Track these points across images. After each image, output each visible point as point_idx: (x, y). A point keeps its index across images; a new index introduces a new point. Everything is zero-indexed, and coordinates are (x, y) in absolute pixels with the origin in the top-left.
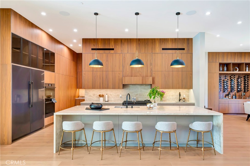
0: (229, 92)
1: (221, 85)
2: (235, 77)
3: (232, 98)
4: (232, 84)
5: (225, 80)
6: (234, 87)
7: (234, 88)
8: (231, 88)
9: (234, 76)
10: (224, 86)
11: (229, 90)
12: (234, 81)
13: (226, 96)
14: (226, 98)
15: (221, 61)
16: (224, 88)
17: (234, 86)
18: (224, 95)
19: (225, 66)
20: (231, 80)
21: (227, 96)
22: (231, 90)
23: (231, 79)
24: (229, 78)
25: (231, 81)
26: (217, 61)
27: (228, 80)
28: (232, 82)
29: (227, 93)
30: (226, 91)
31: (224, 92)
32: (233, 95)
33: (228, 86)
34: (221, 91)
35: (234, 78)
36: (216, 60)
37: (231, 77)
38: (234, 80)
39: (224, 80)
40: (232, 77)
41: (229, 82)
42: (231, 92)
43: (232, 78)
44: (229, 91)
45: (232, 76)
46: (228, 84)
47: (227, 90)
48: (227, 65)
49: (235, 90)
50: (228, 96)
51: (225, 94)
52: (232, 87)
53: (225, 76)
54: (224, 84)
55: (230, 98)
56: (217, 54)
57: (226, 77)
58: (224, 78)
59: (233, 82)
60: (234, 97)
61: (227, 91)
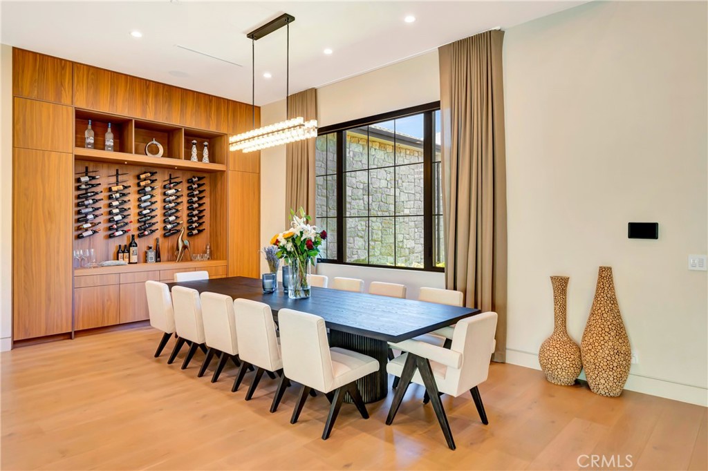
0: (133, 236)
1: (98, 209)
2: (154, 178)
3: (146, 261)
4: (143, 205)
5: (114, 189)
6: (152, 217)
7: (153, 221)
8: (139, 221)
9: (153, 174)
10: (110, 213)
11: (133, 228)
12: (152, 196)
13: (118, 253)
14: (121, 261)
15: (84, 105)
16: (110, 221)
17: (153, 214)
18: (113, 250)
19: (109, 130)
20: (142, 191)
21: (123, 252)
22: (139, 229)
23: (139, 185)
24: (131, 181)
25: (139, 192)
26: (66, 99)
27: (125, 187)
28: (143, 198)
29: (124, 242)
30: (117, 234)
31: (111, 236)
32: (150, 248)
33: (125, 213)
34: (95, 232)
35: (153, 181)
36: (58, 95)
37: (138, 177)
38: (153, 189)
39: (110, 190)
40: (142, 176)
41: (133, 197)
42: (139, 236)
43: (143, 184)
44: (130, 233)
45: (145, 173)
46: (126, 206)
47: (125, 228)
48: (120, 126)
49: (154, 228)
50: (129, 252)
51: (114, 244)
52: (145, 216)
53: (117, 175)
54: (110, 205)
55: (134, 259)
56: (63, 68)
57: (120, 178)
58: (113, 180)
59: (149, 197)
60: (152, 254)
61: (125, 232)
